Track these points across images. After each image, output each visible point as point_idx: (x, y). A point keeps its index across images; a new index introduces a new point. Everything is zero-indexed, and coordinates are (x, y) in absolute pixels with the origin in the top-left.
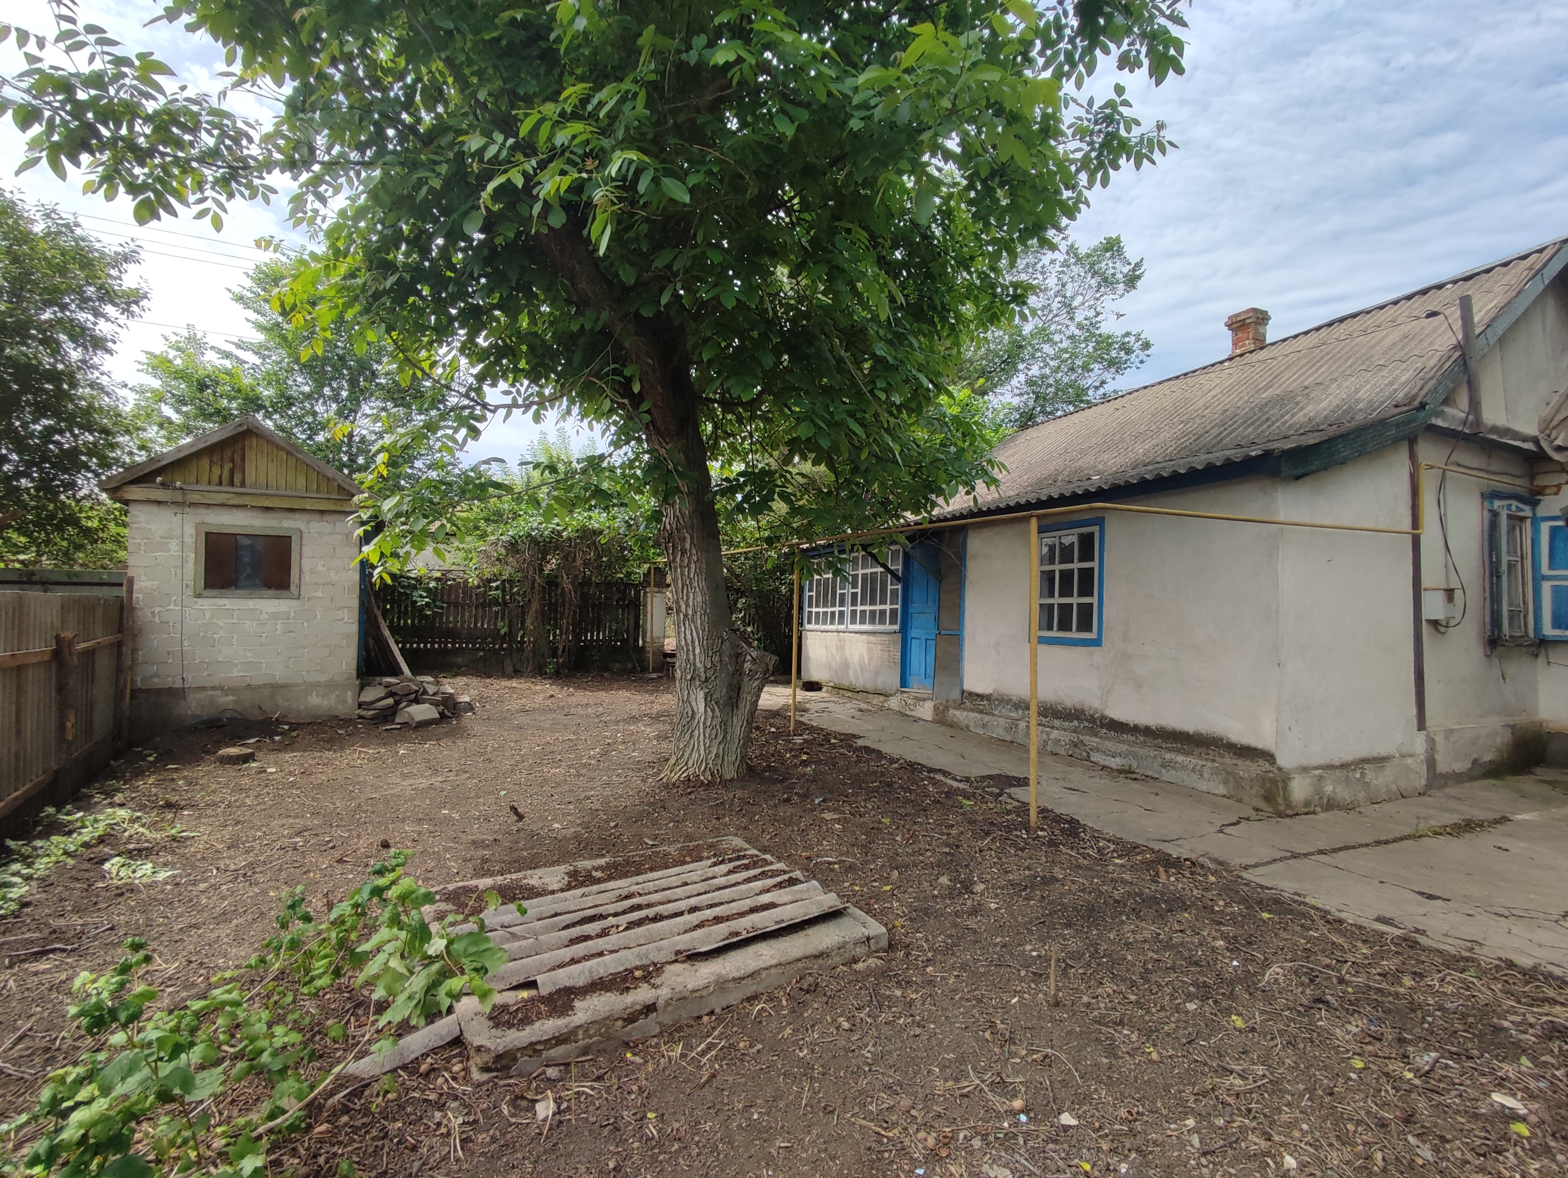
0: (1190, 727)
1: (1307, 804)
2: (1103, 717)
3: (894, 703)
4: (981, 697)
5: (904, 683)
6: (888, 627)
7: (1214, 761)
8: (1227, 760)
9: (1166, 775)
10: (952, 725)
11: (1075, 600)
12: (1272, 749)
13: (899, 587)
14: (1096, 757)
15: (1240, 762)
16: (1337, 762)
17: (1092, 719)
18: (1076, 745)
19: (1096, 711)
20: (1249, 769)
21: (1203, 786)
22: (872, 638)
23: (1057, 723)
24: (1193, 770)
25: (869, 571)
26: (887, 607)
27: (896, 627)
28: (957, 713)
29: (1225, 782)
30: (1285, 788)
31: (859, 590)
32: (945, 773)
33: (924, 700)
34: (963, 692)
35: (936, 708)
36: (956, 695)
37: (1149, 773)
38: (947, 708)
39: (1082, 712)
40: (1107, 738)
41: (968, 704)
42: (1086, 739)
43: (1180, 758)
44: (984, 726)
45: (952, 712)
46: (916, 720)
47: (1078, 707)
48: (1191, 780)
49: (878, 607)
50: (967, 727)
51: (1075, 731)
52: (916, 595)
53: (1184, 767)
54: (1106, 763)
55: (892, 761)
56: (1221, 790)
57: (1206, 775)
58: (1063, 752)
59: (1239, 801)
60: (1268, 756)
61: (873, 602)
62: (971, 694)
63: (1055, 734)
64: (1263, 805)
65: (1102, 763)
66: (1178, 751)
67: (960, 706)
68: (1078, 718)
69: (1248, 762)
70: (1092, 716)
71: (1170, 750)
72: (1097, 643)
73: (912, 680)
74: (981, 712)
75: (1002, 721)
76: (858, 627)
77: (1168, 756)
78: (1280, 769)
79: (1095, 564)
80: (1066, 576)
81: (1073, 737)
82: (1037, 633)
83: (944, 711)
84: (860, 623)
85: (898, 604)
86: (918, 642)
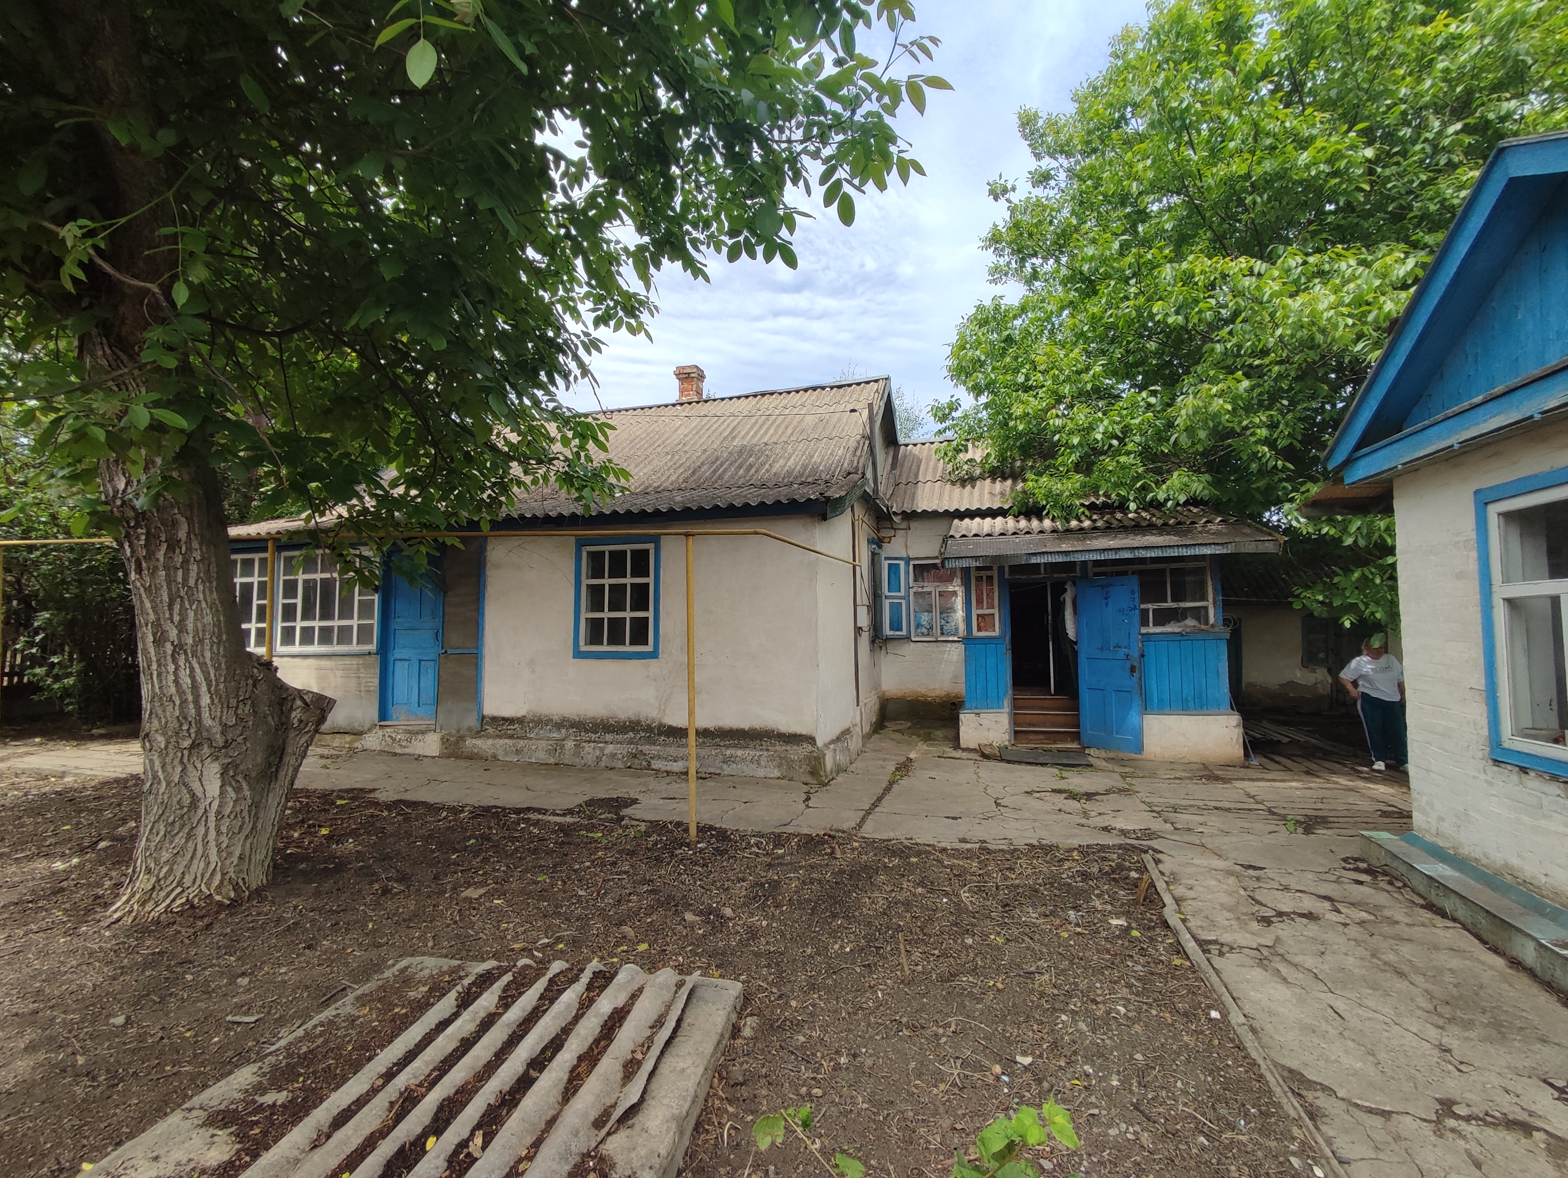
0: (745, 725)
1: (832, 772)
2: (661, 725)
3: (372, 741)
4: (511, 721)
5: (383, 715)
6: (354, 647)
7: (768, 750)
8: (778, 748)
9: (727, 770)
10: (471, 757)
11: (628, 615)
12: (813, 733)
13: (376, 597)
14: (656, 764)
15: (788, 748)
16: (837, 736)
17: (649, 729)
18: (635, 756)
19: (653, 721)
20: (797, 752)
21: (761, 773)
22: (325, 663)
23: (609, 737)
24: (752, 761)
25: (318, 576)
26: (355, 622)
27: (373, 647)
28: (479, 742)
29: (779, 766)
30: (821, 762)
31: (299, 601)
32: (539, 811)
33: (423, 733)
34: (483, 717)
35: (444, 741)
36: (472, 721)
37: (712, 770)
38: (462, 738)
39: (638, 723)
40: (665, 745)
41: (491, 730)
42: (646, 748)
43: (740, 753)
44: (518, 752)
45: (469, 742)
46: (418, 758)
47: (633, 718)
48: (749, 770)
49: (336, 623)
50: (495, 757)
51: (631, 742)
52: (400, 606)
53: (743, 760)
54: (668, 768)
56: (777, 773)
57: (763, 763)
58: (620, 765)
59: (791, 780)
60: (810, 740)
61: (326, 615)
62: (494, 719)
63: (610, 749)
64: (809, 779)
65: (664, 768)
66: (735, 746)
67: (479, 733)
68: (633, 730)
69: (795, 747)
70: (649, 726)
71: (727, 747)
72: (654, 655)
73: (393, 711)
74: (511, 737)
75: (543, 744)
76: (297, 649)
77: (728, 752)
78: (818, 747)
79: (650, 580)
80: (618, 591)
81: (632, 748)
82: (584, 648)
83: (457, 743)
84: (301, 644)
85: (373, 618)
86: (406, 663)
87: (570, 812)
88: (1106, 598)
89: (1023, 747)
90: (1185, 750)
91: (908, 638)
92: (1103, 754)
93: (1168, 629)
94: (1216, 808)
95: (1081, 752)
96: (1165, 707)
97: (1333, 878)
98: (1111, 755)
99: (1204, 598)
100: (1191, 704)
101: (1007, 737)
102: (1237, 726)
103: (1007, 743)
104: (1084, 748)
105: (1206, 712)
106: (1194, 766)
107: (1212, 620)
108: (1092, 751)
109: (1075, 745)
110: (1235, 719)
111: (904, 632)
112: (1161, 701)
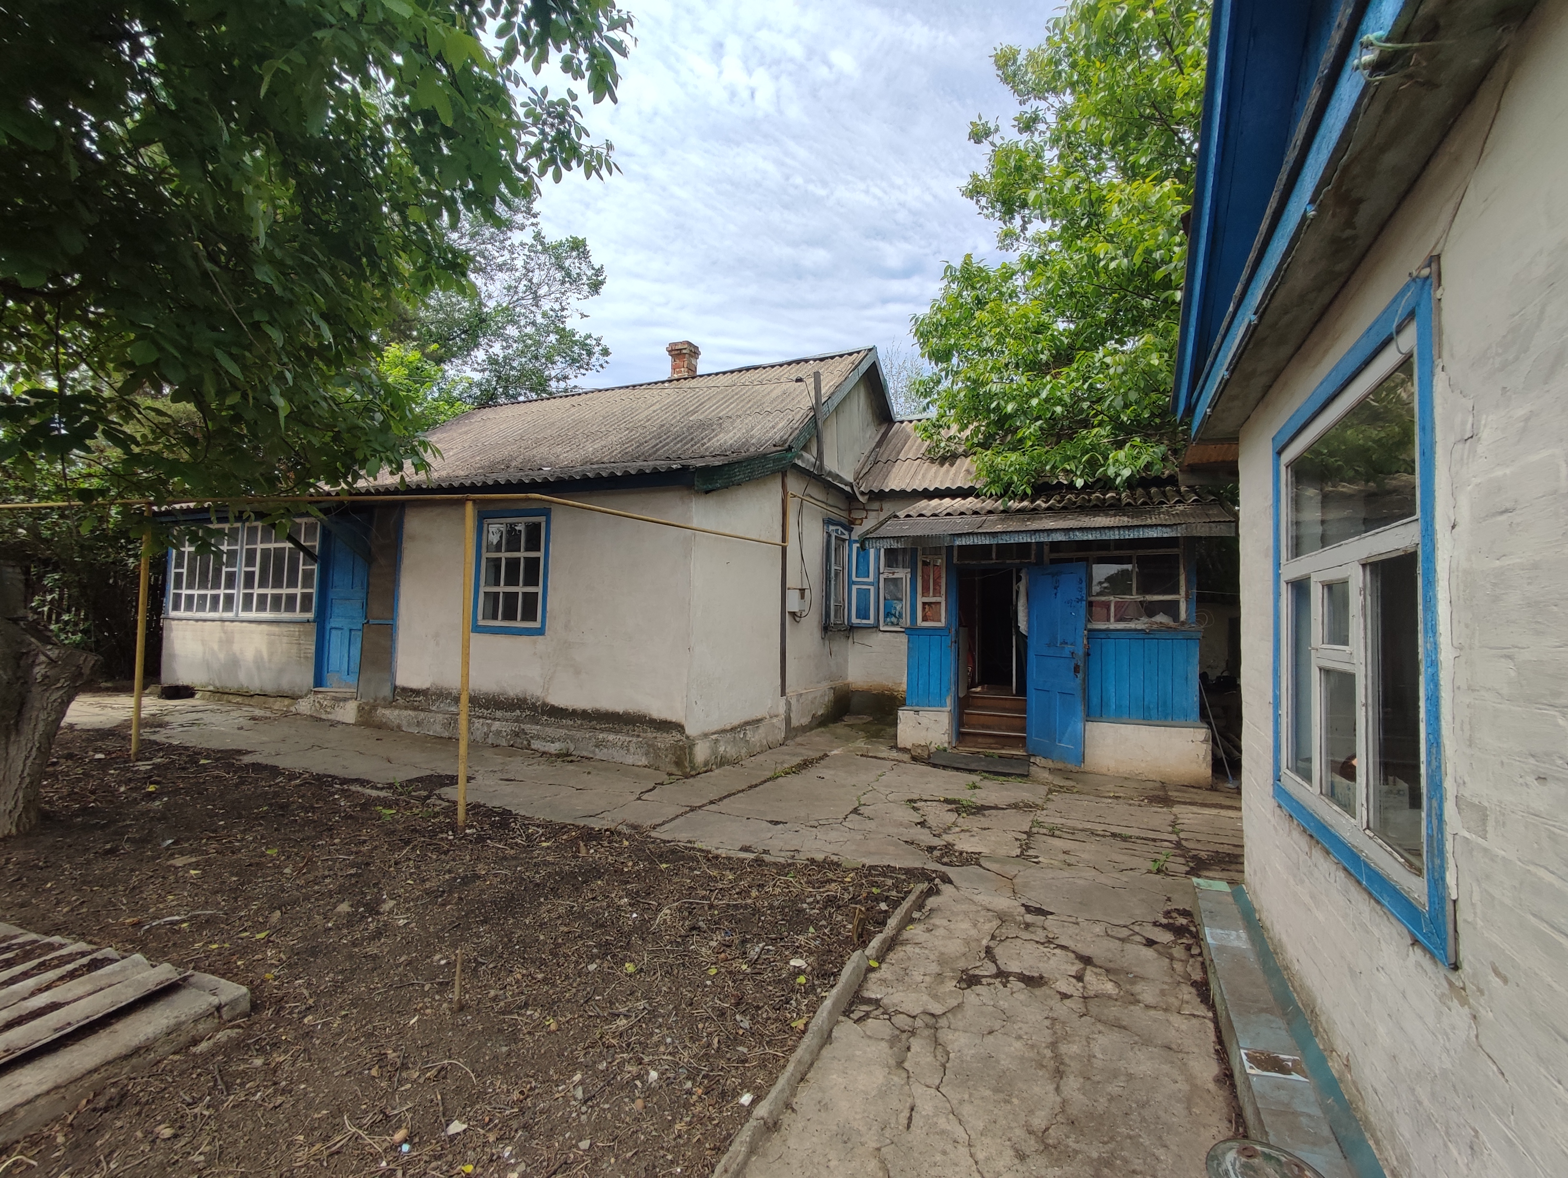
0: (620, 709)
1: (706, 764)
2: (544, 704)
3: (304, 706)
4: (417, 692)
5: (319, 680)
6: (298, 615)
7: (638, 736)
8: (649, 735)
9: (600, 754)
10: (381, 726)
11: (520, 589)
12: (683, 721)
13: (315, 567)
14: (536, 744)
15: (659, 735)
16: (728, 727)
17: (534, 707)
18: (517, 735)
19: (538, 699)
20: (666, 740)
21: (630, 760)
22: (275, 629)
23: (499, 714)
24: (622, 747)
25: (272, 546)
26: (298, 591)
27: (310, 615)
28: (387, 712)
29: (647, 754)
30: (691, 754)
31: (257, 569)
32: (363, 782)
33: (345, 700)
34: (395, 687)
35: (360, 709)
36: (386, 691)
37: (585, 754)
38: (374, 707)
39: (524, 700)
40: (548, 725)
41: (401, 701)
42: (527, 727)
43: (611, 737)
44: (419, 724)
45: (380, 711)
46: (334, 724)
47: (521, 696)
48: (618, 755)
49: (284, 591)
50: (399, 727)
51: (517, 720)
52: (340, 579)
53: (614, 745)
54: (546, 749)
55: (292, 776)
56: (644, 761)
57: (632, 750)
58: (504, 743)
59: (657, 769)
60: (679, 727)
61: (278, 584)
62: (404, 690)
63: (497, 725)
64: (674, 770)
65: (542, 749)
66: (610, 730)
67: (391, 704)
68: (520, 708)
69: (665, 735)
70: (533, 704)
71: (602, 730)
72: (540, 632)
73: (331, 678)
74: (415, 709)
75: (440, 717)
76: (253, 615)
77: (601, 736)
78: (688, 737)
79: (541, 554)
80: (512, 564)
81: (515, 726)
82: (481, 622)
83: (370, 712)
84: (257, 610)
85: (312, 587)
86: (339, 632)
87: (390, 786)
88: (1056, 588)
89: (964, 750)
90: (1143, 765)
91: (876, 627)
92: (1050, 764)
93: (1132, 625)
94: (1114, 835)
95: (1025, 761)
96: (1121, 716)
97: (1125, 933)
98: (1060, 766)
99: (1176, 591)
100: (1154, 712)
101: (946, 738)
102: (1205, 741)
103: (946, 745)
104: (1029, 756)
105: (1170, 722)
106: (1150, 785)
107: (1183, 616)
108: (1038, 760)
109: (1020, 752)
110: (1201, 733)
111: (871, 621)
112: (1119, 707)
